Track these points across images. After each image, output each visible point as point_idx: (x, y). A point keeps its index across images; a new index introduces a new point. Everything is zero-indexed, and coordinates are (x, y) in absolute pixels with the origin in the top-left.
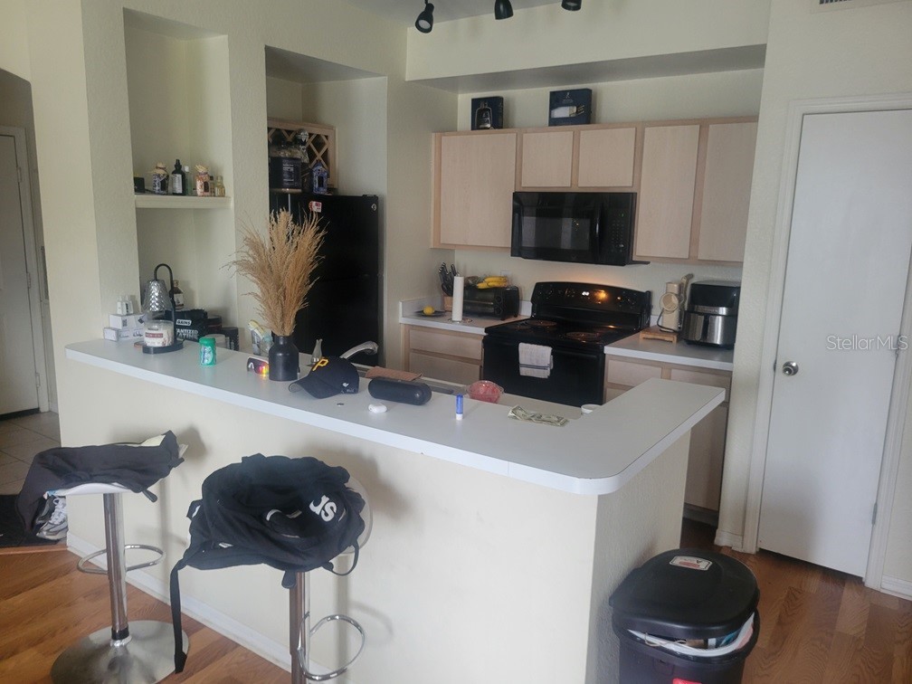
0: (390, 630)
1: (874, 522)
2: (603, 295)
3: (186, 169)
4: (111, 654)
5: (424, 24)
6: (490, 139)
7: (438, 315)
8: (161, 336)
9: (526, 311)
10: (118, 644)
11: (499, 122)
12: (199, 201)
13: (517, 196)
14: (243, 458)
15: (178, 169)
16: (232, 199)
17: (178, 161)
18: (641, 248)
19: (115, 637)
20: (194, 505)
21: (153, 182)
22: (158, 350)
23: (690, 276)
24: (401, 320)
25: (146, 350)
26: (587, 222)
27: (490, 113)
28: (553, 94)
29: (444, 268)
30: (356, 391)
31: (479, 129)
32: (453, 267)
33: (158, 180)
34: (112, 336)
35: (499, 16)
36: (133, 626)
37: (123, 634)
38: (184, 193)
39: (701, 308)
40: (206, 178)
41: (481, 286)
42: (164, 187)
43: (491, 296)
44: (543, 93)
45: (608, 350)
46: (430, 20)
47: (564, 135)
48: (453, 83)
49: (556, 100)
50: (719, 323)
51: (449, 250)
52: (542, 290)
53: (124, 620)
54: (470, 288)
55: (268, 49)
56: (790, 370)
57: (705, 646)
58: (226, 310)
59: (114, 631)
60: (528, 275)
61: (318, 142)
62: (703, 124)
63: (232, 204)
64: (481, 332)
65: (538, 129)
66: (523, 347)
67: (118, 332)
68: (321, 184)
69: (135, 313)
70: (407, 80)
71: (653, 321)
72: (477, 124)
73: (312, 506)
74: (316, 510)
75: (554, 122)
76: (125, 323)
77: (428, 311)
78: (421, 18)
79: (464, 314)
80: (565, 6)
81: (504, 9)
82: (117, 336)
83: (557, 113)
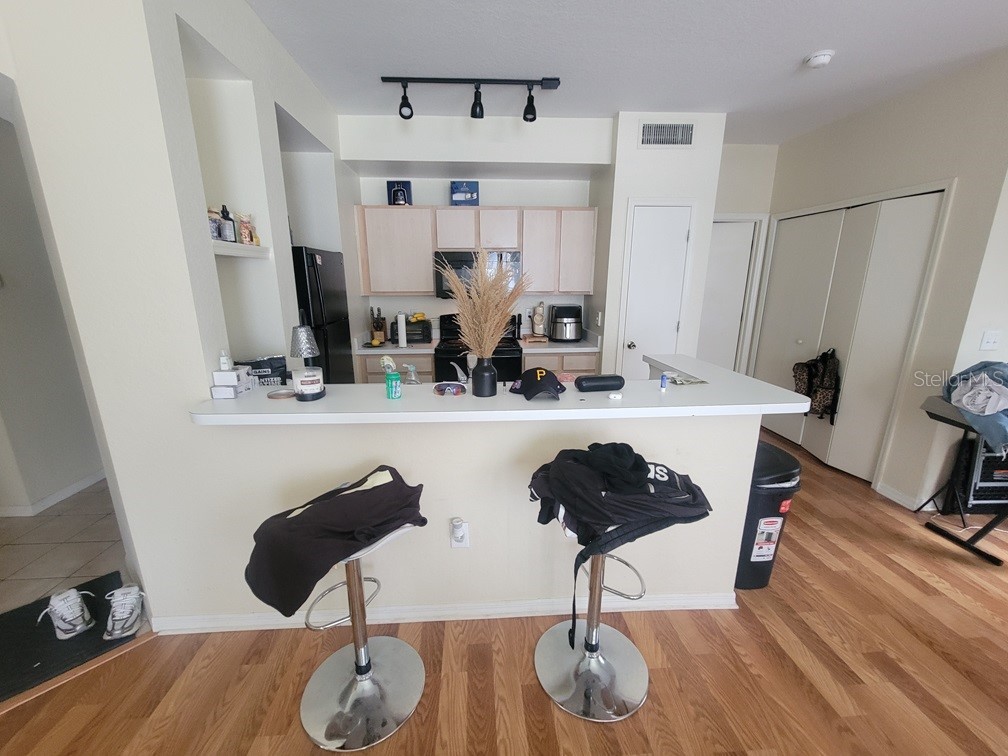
5: (407, 112)
6: (400, 211)
7: (381, 345)
8: (318, 382)
9: (436, 336)
10: (367, 676)
11: (408, 201)
12: (248, 249)
13: (436, 253)
15: (225, 214)
16: (272, 250)
17: (224, 207)
19: (359, 674)
21: (211, 226)
22: (316, 396)
24: (358, 352)
25: (302, 398)
28: (453, 183)
31: (394, 204)
33: (215, 226)
35: (474, 115)
37: (369, 666)
38: (236, 241)
39: (556, 320)
40: (246, 225)
41: (413, 320)
42: (220, 232)
43: (417, 328)
45: (525, 351)
46: (410, 109)
47: (469, 212)
49: (455, 188)
55: (278, 110)
56: (630, 346)
59: (358, 667)
63: (271, 255)
64: (431, 351)
65: (441, 207)
67: (236, 389)
70: (342, 159)
71: (523, 332)
72: (393, 200)
74: (651, 475)
75: (454, 203)
76: (239, 378)
77: (376, 343)
78: (402, 106)
79: (409, 341)
80: (525, 119)
81: (477, 111)
82: (236, 393)
83: (457, 197)
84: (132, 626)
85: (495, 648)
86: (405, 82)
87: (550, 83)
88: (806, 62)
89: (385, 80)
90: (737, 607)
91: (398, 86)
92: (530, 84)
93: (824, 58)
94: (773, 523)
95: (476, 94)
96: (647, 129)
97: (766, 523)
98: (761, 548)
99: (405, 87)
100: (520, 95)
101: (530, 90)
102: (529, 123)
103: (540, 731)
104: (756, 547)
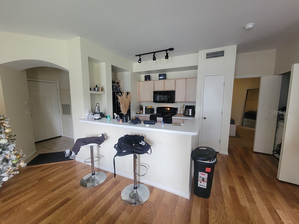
0: (149, 167)
1: (220, 142)
2: (169, 109)
3: (98, 87)
4: (92, 178)
5: (140, 61)
7: (140, 114)
8: (98, 116)
9: (155, 112)
10: (93, 176)
11: (149, 80)
12: (100, 92)
13: (154, 92)
14: (124, 136)
15: (97, 86)
18: (176, 100)
19: (92, 175)
20: (115, 145)
21: (92, 89)
22: (98, 119)
23: (184, 105)
24: (134, 115)
25: (95, 119)
26: (167, 96)
27: (148, 78)
29: (140, 105)
30: (141, 123)
32: (142, 105)
33: (93, 88)
34: (87, 117)
35: (154, 60)
36: (96, 173)
37: (94, 174)
38: (98, 91)
39: (187, 110)
40: (101, 88)
41: (148, 108)
42: (94, 90)
43: (149, 110)
44: (158, 74)
45: (173, 117)
46: (141, 61)
47: (162, 81)
48: (140, 73)
49: (160, 75)
50: (190, 112)
51: (140, 102)
52: (158, 109)
53: (94, 172)
54: (146, 108)
55: (112, 66)
56: (205, 118)
57: (210, 161)
58: (105, 113)
59: (92, 174)
60: (155, 106)
61: (118, 83)
62: (186, 79)
63: (106, 93)
64: (149, 116)
65: (157, 80)
66: (157, 118)
67: (88, 116)
68: (119, 90)
69: (90, 113)
70: (133, 72)
71: (178, 113)
72: (146, 80)
73: (140, 143)
74: (141, 143)
75: (160, 79)
76: (89, 115)
77: (138, 113)
78: (139, 60)
79: (145, 113)
80: (166, 58)
81: (154, 59)
82: (88, 117)
83: (160, 78)
84: (73, 158)
85: (120, 182)
86: (140, 55)
87: (171, 49)
88: (244, 28)
89: (136, 56)
90: (189, 199)
91: (139, 56)
92: (166, 50)
93: (250, 26)
94: (205, 175)
95: (154, 55)
96: (207, 54)
97: (201, 174)
98: (201, 182)
99: (140, 56)
100: (164, 54)
101: (166, 52)
102: (167, 59)
103: (114, 199)
104: (199, 182)
